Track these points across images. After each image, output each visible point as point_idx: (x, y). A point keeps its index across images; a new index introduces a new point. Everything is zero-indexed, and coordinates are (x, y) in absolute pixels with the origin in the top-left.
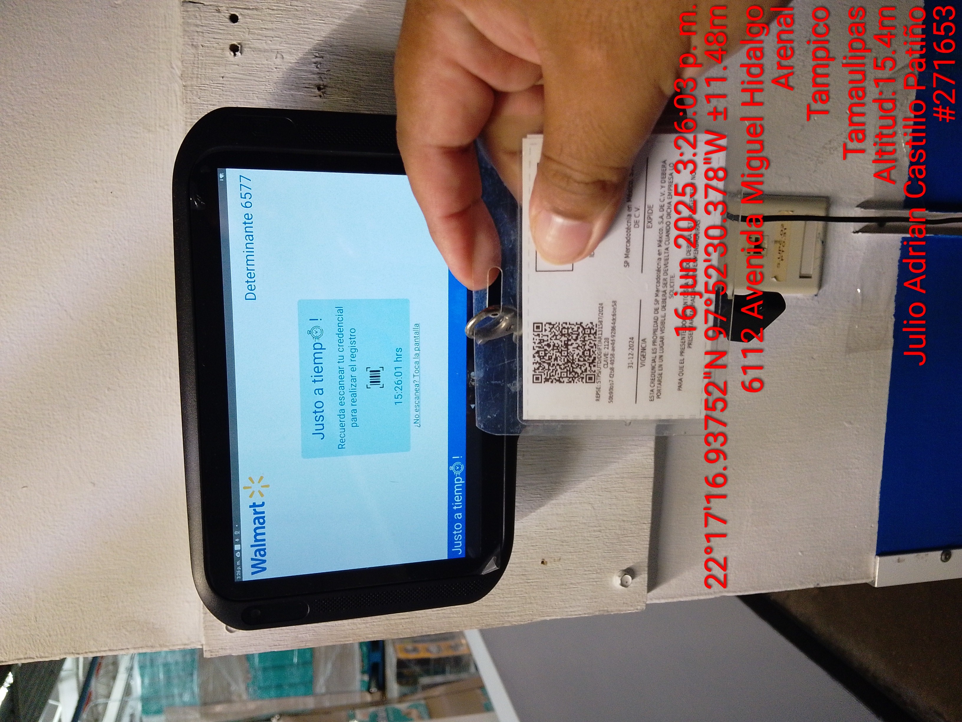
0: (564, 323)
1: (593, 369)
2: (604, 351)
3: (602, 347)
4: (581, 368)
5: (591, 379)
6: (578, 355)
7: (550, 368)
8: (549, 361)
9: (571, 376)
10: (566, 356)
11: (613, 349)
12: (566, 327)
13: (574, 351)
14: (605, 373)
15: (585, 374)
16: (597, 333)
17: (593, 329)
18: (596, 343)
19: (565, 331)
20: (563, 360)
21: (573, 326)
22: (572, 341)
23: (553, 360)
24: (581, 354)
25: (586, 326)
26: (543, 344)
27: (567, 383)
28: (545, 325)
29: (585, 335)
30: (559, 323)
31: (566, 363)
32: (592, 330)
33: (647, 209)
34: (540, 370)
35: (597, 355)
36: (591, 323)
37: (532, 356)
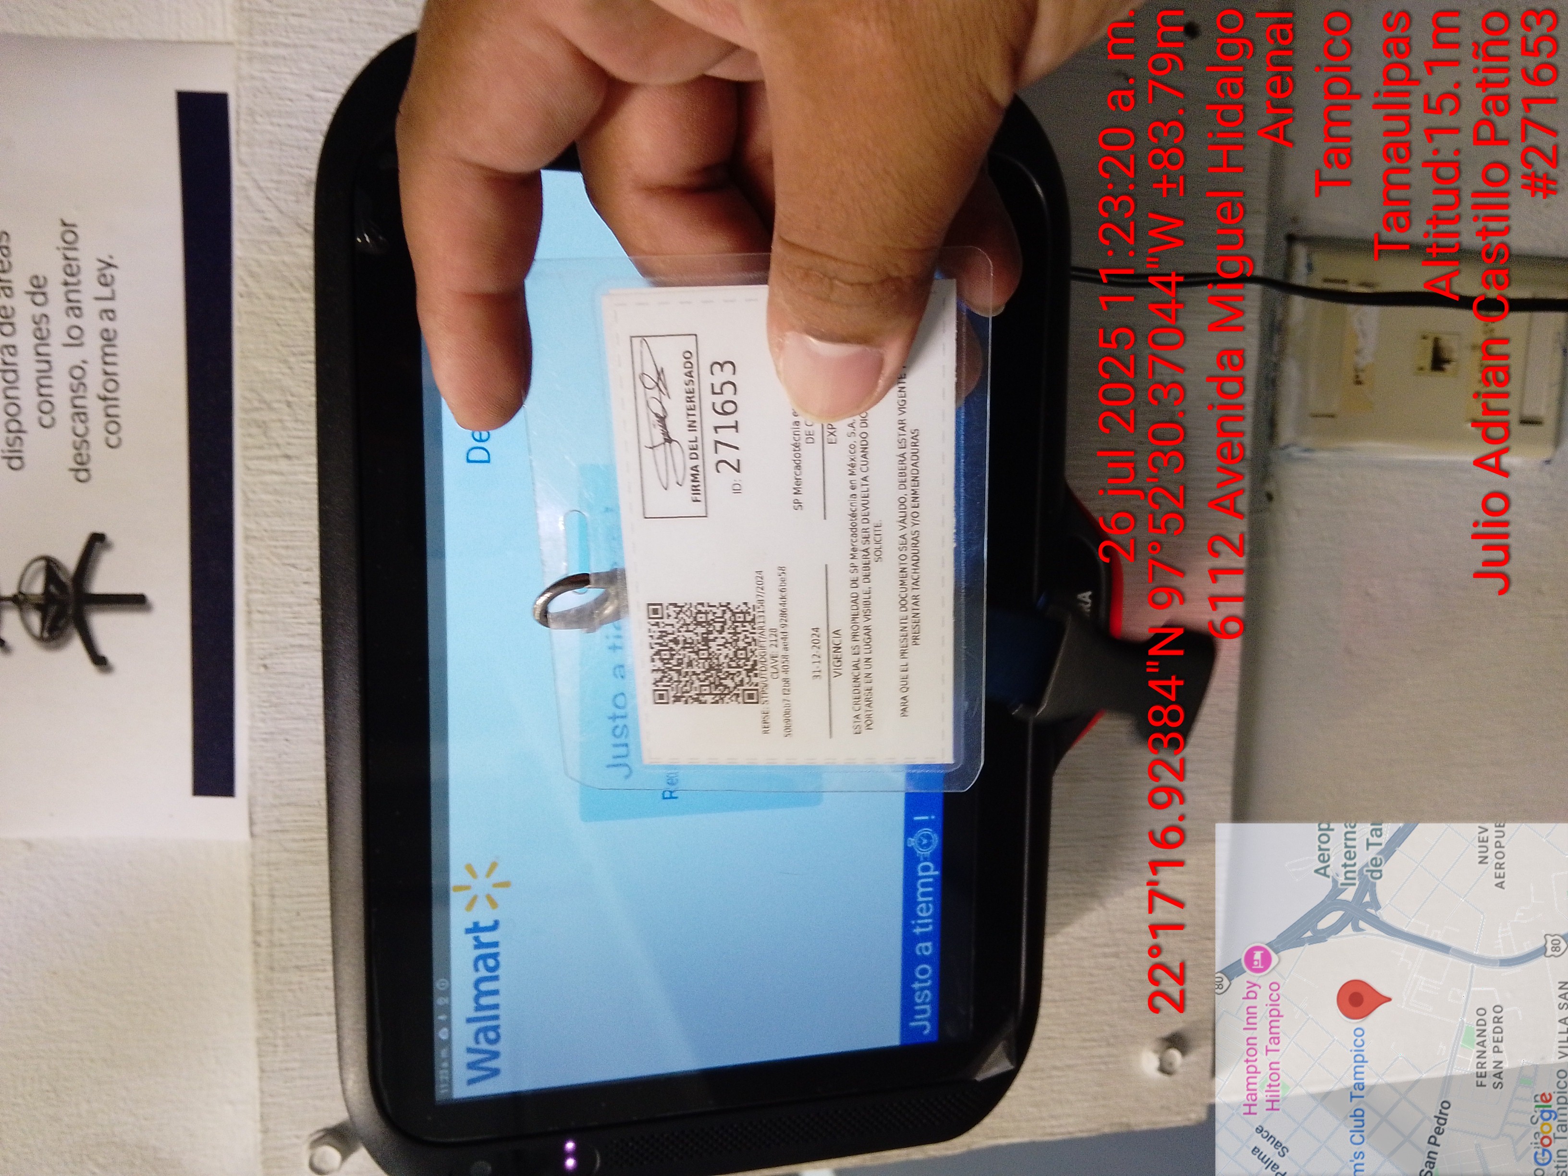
0: (699, 604)
1: (755, 680)
2: (770, 650)
3: (766, 644)
4: (732, 679)
5: (752, 697)
6: (726, 656)
7: (681, 678)
8: (679, 668)
9: (718, 692)
10: (706, 660)
11: (786, 649)
12: (703, 609)
13: (719, 650)
14: (774, 688)
15: (741, 689)
16: (757, 620)
17: (750, 613)
18: (756, 636)
19: (701, 618)
20: (701, 665)
21: (714, 609)
22: (716, 634)
23: (685, 665)
24: (731, 655)
25: (737, 608)
26: (667, 639)
27: (713, 703)
28: (667, 609)
29: (736, 624)
30: (691, 604)
31: (708, 671)
32: (747, 615)
34: (665, 683)
35: (759, 657)
36: (745, 604)
37: (649, 659)
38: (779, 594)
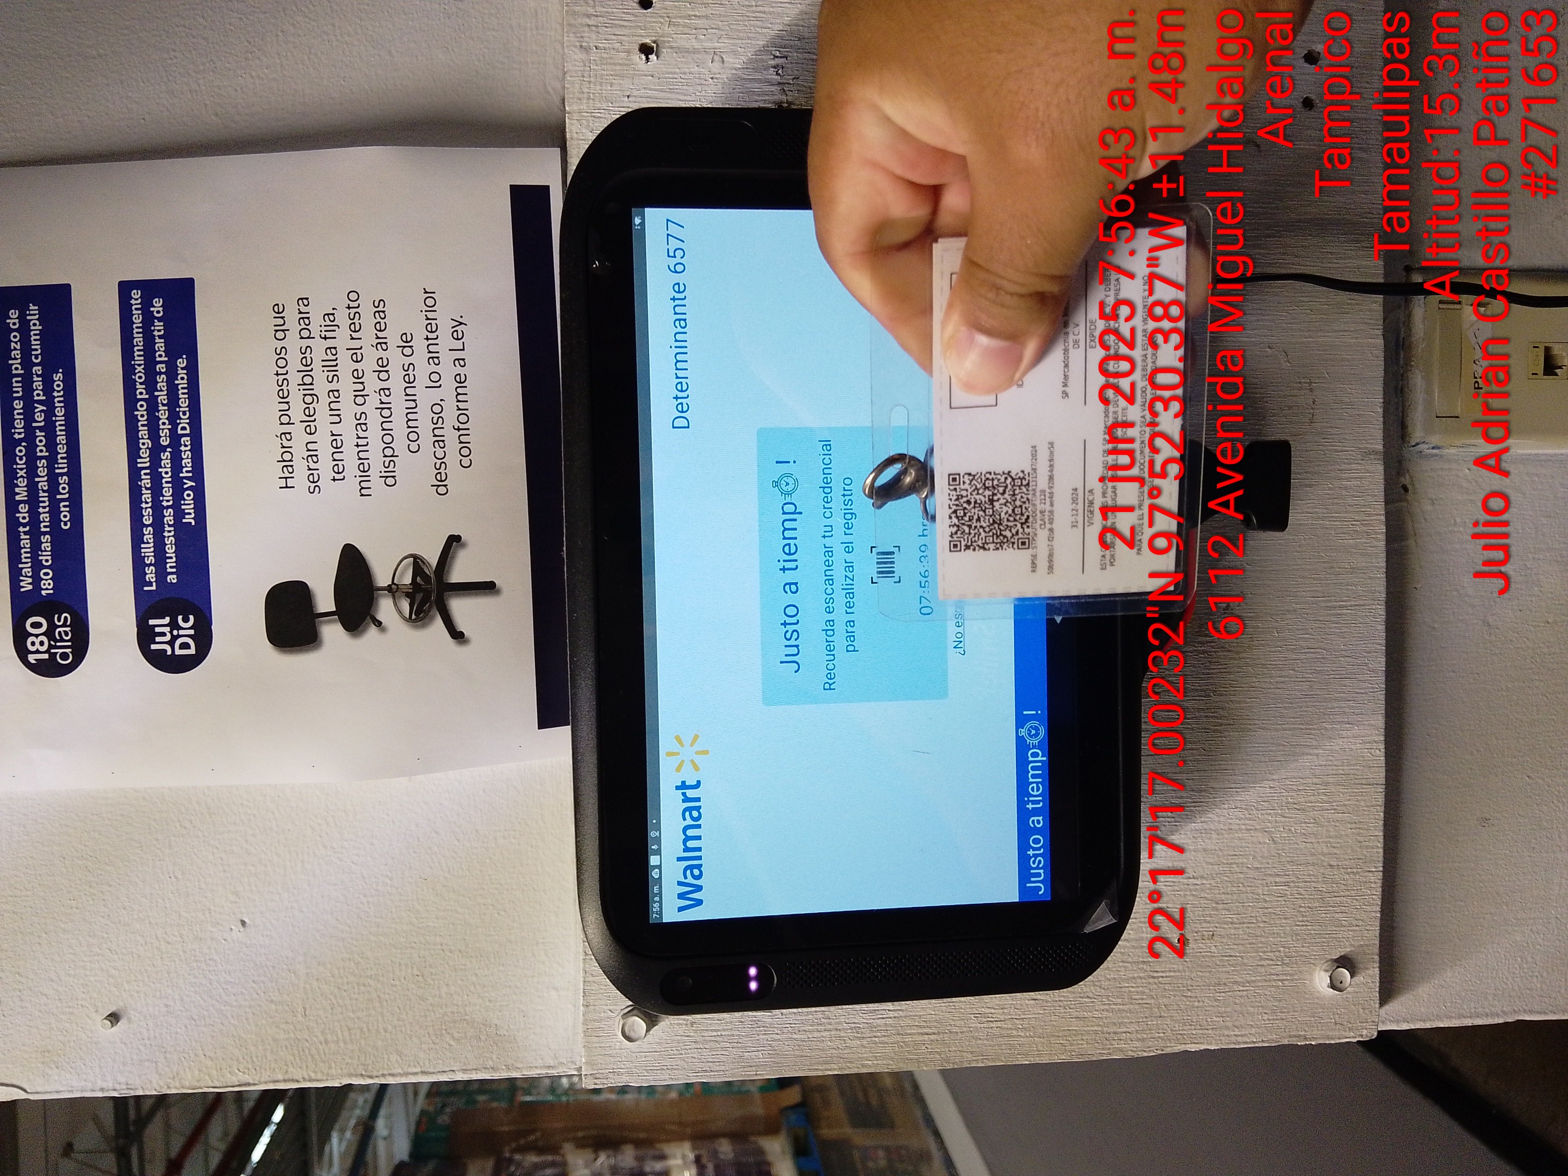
0: (987, 473)
1: (1026, 530)
2: (1039, 507)
3: (1038, 502)
4: (1010, 531)
5: (1024, 544)
6: (1007, 512)
7: (972, 531)
8: (970, 523)
9: (999, 541)
10: (991, 516)
11: (1052, 505)
12: (990, 477)
13: (1002, 508)
14: (1042, 536)
15: (1016, 537)
16: (1031, 484)
17: (1025, 479)
18: (1030, 497)
19: (989, 484)
20: (987, 521)
21: (999, 477)
22: (999, 496)
23: (974, 521)
24: (1010, 512)
25: (1016, 475)
26: (962, 501)
27: (994, 550)
28: (963, 477)
29: (1015, 488)
30: (981, 474)
31: (992, 525)
32: (1023, 481)
33: (1088, 324)
34: (959, 535)
35: (1031, 513)
36: (1023, 472)
37: (948, 517)
38: (1048, 463)
